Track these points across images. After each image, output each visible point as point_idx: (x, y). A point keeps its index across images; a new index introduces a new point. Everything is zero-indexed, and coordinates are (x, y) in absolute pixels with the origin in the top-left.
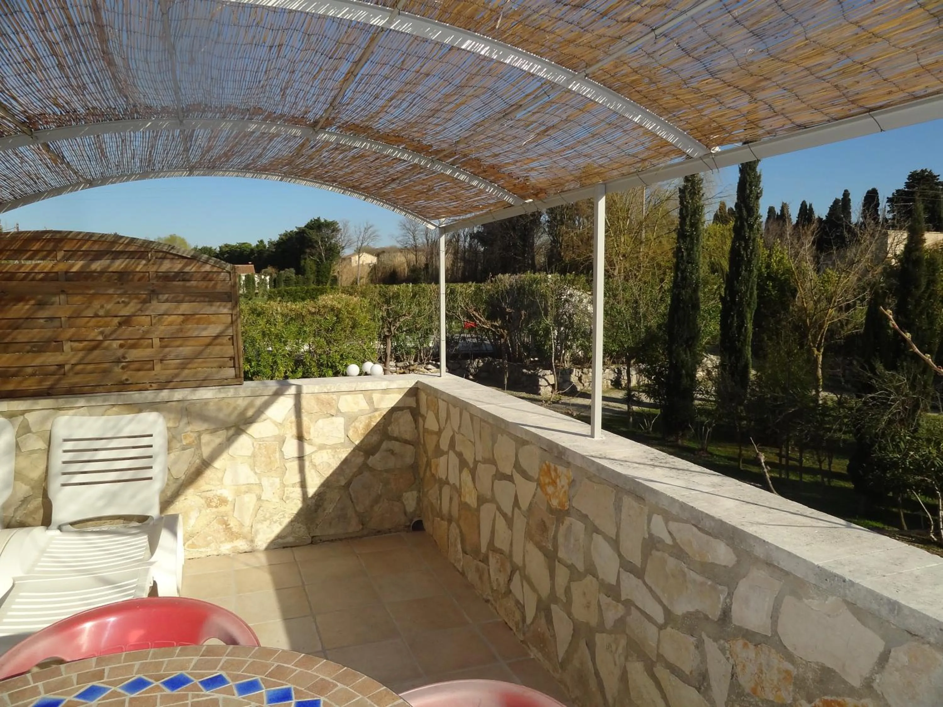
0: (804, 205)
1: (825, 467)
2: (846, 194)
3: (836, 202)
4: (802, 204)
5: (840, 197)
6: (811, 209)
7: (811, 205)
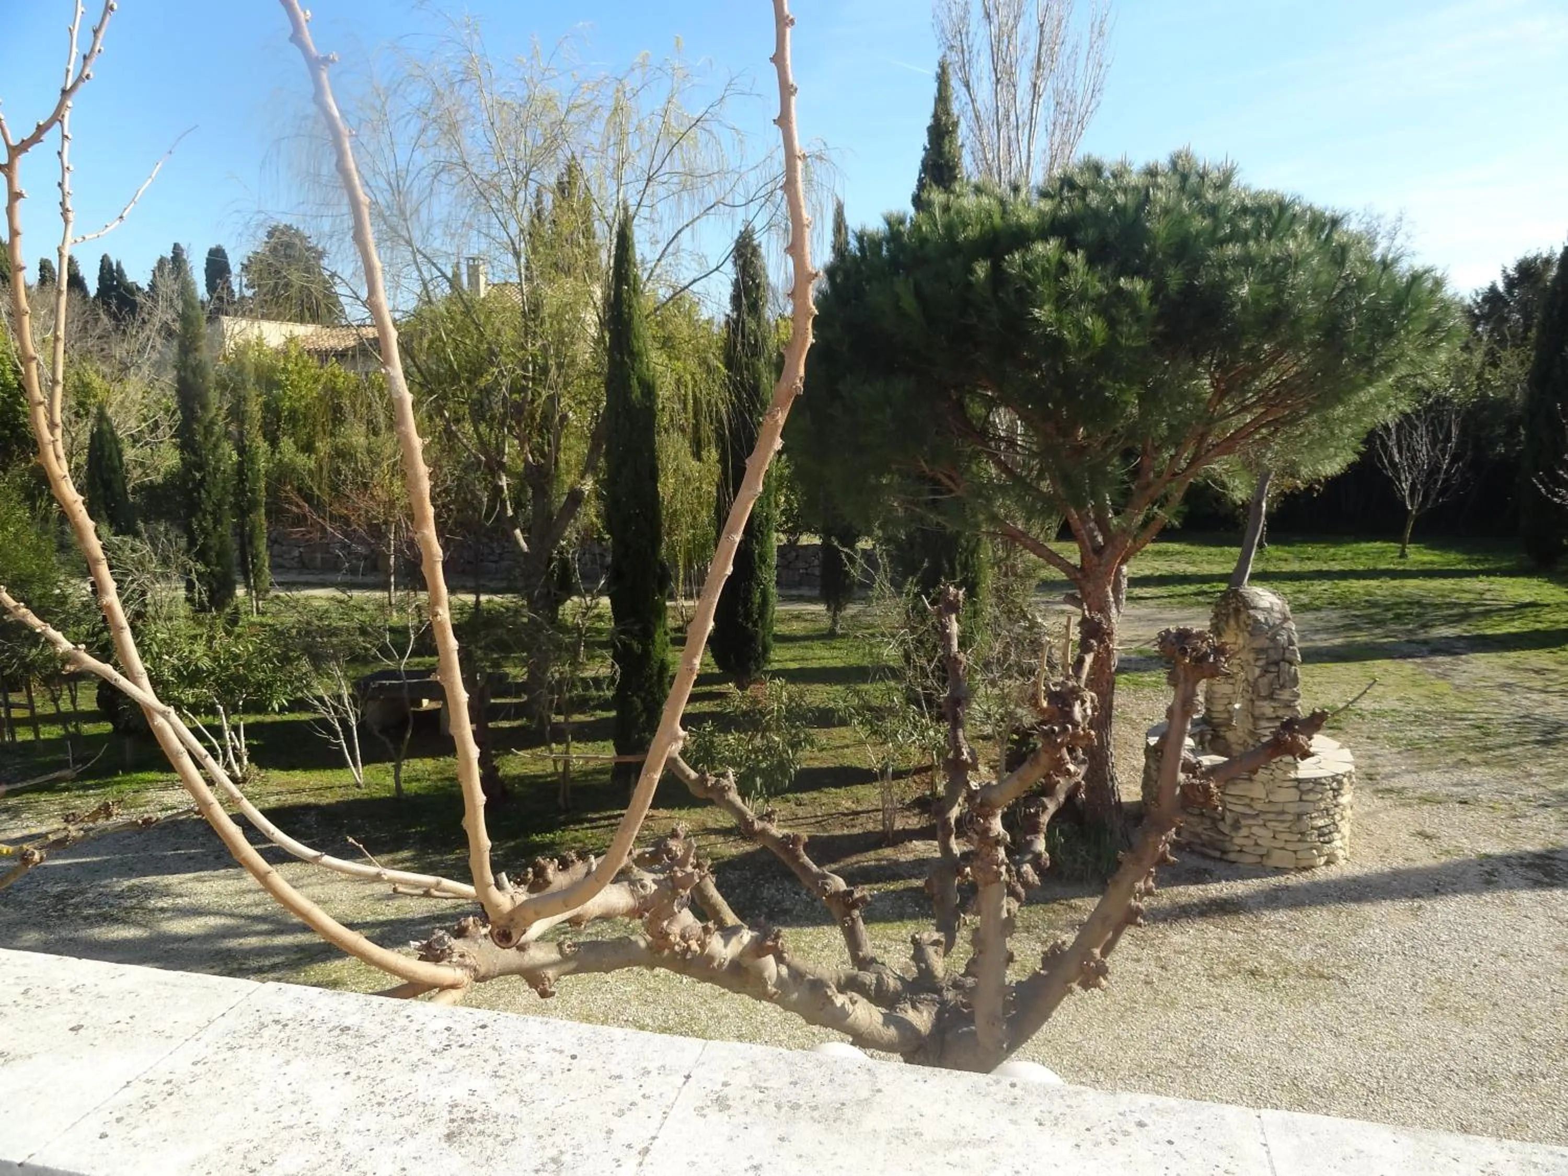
0: (105, 262)
1: (65, 706)
2: (177, 251)
3: (162, 262)
4: (102, 261)
5: (169, 255)
6: (120, 271)
7: (118, 264)
